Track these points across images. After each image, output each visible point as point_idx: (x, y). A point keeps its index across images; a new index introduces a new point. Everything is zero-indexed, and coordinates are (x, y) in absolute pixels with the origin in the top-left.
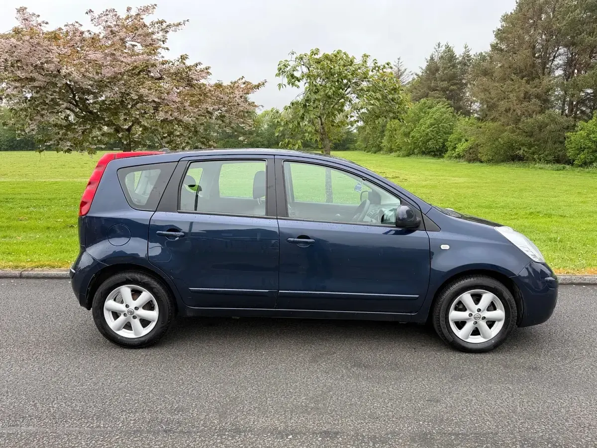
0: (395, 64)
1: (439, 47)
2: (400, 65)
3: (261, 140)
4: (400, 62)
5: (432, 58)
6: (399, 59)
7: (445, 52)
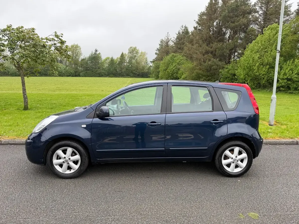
0: (166, 35)
1: (182, 27)
2: (168, 36)
3: (104, 72)
4: (168, 35)
5: (179, 33)
6: (168, 33)
7: (184, 30)
